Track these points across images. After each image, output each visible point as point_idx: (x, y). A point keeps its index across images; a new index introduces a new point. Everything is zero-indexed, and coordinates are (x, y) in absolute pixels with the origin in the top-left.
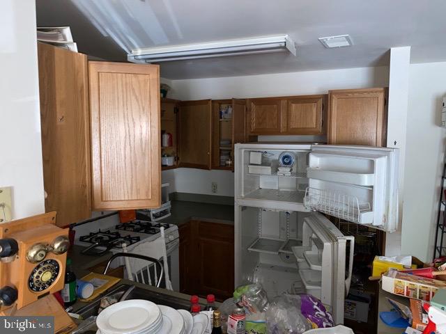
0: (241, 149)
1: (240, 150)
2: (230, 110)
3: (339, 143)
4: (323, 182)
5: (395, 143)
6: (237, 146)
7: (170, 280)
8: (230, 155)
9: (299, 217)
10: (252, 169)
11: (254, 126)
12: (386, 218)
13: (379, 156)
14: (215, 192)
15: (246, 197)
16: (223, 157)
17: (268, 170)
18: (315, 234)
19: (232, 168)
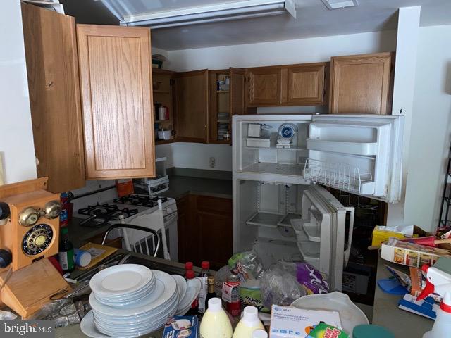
0: (239, 121)
1: (237, 121)
2: (228, 82)
3: (341, 112)
4: (322, 153)
5: (401, 111)
6: (235, 118)
7: (169, 251)
8: (228, 128)
9: (298, 189)
10: (250, 142)
11: (252, 97)
12: (388, 188)
13: (383, 124)
14: (213, 167)
15: (244, 171)
16: (221, 131)
17: (267, 142)
18: (315, 206)
19: (229, 142)
